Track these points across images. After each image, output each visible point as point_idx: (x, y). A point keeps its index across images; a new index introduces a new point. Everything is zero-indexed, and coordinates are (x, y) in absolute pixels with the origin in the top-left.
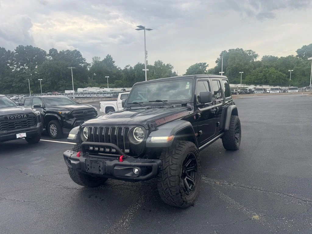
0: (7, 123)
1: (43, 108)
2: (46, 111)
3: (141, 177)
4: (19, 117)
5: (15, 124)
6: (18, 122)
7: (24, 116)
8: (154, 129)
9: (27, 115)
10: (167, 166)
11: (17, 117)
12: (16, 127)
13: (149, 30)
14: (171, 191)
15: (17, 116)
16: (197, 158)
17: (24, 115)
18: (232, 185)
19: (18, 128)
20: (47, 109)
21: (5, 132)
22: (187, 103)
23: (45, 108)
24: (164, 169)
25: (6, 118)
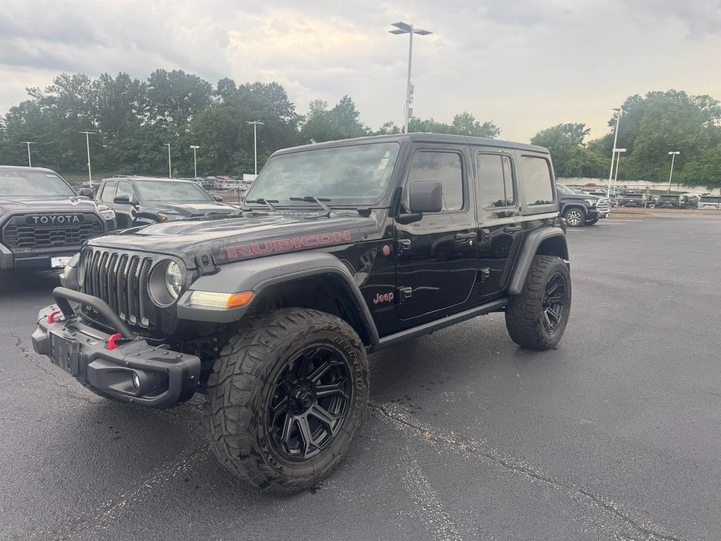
0: (32, 230)
1: (134, 204)
2: (137, 212)
3: (149, 399)
4: (61, 219)
5: (51, 235)
6: (58, 232)
7: (72, 219)
8: (210, 268)
9: (80, 217)
10: (227, 378)
11: (56, 219)
12: (53, 243)
13: (423, 33)
14: (228, 446)
15: (57, 217)
16: (351, 361)
17: (73, 216)
18: (463, 447)
19: (56, 245)
20: (142, 209)
21: (27, 250)
22: (370, 209)
23: (138, 204)
24: (221, 384)
25: (30, 220)
